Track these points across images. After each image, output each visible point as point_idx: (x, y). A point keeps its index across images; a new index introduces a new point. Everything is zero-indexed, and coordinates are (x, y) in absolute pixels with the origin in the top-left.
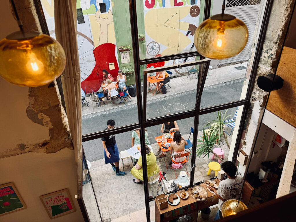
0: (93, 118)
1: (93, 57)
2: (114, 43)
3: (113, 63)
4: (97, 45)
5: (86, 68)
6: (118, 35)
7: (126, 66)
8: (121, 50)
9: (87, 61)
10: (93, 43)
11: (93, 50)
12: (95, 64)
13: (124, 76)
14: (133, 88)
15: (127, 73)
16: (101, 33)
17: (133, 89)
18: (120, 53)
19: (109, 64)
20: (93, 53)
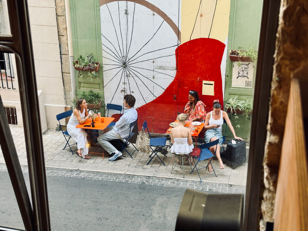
0: (120, 185)
1: (172, 62)
2: (224, 40)
3: (213, 82)
4: (185, 39)
5: (154, 80)
6: (235, 24)
7: (240, 95)
8: (234, 58)
9: (160, 68)
10: (178, 33)
11: (177, 47)
12: (174, 76)
13: (223, 114)
14: (235, 146)
15: (238, 110)
16: (199, 15)
17: (235, 148)
18: (232, 63)
19: (204, 82)
20: (175, 53)
